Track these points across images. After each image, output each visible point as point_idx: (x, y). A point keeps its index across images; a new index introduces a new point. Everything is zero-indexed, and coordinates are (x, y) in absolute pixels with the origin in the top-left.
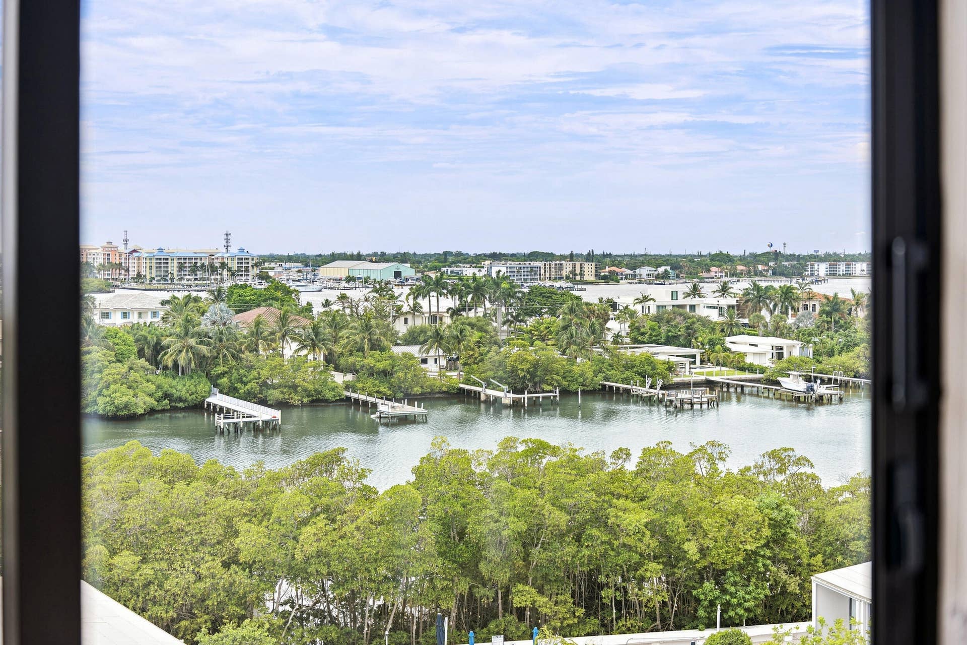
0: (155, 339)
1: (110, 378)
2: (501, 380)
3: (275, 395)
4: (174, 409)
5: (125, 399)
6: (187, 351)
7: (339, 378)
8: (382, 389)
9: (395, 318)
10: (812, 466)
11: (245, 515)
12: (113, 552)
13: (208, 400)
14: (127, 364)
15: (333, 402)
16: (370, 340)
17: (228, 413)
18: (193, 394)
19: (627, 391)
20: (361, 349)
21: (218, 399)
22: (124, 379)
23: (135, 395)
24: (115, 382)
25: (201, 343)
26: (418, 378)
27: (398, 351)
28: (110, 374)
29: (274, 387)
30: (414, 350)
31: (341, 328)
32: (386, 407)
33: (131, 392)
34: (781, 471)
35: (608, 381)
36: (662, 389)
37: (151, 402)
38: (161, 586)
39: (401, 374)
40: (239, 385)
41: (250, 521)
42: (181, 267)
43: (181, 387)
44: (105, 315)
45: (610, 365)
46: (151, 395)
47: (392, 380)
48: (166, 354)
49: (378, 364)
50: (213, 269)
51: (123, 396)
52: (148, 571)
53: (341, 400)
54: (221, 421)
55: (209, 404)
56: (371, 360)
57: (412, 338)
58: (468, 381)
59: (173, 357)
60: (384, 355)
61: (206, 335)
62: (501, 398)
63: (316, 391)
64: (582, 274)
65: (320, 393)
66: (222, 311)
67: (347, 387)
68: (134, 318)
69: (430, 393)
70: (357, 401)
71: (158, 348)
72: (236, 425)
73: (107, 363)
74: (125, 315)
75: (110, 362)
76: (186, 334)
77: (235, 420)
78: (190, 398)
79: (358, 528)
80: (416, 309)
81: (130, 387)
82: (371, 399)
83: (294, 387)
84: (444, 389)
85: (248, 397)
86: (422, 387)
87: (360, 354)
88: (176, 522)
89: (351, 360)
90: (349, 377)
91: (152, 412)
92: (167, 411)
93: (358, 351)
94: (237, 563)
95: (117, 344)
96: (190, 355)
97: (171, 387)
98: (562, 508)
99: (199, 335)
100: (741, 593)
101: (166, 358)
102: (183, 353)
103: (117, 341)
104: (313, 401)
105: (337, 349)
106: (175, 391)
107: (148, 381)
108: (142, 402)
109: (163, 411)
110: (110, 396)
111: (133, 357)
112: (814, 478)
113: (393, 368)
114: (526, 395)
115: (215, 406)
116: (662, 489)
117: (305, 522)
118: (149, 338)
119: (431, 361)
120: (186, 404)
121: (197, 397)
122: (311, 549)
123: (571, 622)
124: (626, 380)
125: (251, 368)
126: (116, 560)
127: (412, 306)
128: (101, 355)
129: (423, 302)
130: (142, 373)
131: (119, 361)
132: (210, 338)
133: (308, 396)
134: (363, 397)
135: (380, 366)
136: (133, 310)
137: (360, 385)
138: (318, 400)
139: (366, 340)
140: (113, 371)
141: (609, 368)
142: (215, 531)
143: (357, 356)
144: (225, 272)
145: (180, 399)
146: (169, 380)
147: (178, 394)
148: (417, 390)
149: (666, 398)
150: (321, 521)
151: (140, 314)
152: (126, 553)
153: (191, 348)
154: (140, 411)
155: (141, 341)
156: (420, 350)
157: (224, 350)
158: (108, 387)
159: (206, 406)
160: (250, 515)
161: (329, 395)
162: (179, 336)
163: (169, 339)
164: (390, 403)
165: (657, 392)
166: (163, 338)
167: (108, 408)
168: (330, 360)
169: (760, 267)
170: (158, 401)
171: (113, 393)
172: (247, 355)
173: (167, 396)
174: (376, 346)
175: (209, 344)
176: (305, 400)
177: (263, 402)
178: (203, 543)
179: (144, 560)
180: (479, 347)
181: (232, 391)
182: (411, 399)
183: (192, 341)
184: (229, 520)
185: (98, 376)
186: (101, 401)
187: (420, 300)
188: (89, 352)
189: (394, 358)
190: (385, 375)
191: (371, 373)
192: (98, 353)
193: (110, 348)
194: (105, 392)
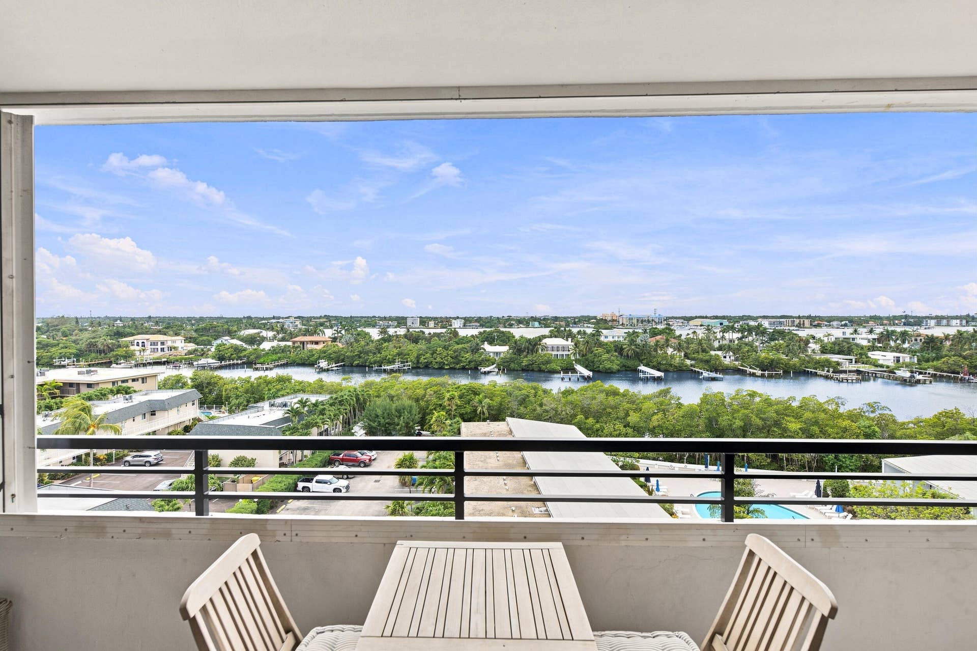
0: (621, 346)
1: (604, 359)
2: (757, 366)
3: (663, 367)
4: (626, 370)
5: (609, 366)
7: (688, 362)
8: (705, 367)
9: (714, 340)
10: (890, 410)
11: (633, 410)
12: (587, 418)
13: (638, 368)
14: (611, 354)
15: (686, 371)
16: (701, 348)
17: (644, 372)
18: (633, 365)
19: (816, 373)
21: (642, 368)
22: (609, 359)
23: (613, 365)
24: (606, 360)
25: (637, 348)
26: (721, 363)
27: (713, 353)
29: (663, 364)
30: (720, 353)
32: (706, 374)
33: (611, 364)
34: (872, 412)
35: (807, 368)
36: (833, 372)
37: (618, 367)
38: (602, 431)
39: (714, 362)
40: (650, 363)
41: (635, 412)
42: (638, 321)
43: (630, 363)
44: (606, 337)
46: (618, 365)
47: (710, 364)
48: (624, 351)
50: (649, 321)
51: (608, 365)
52: (598, 426)
53: (689, 370)
54: (641, 375)
56: (701, 356)
57: (720, 348)
58: (742, 366)
59: (626, 352)
60: (707, 354)
61: (639, 345)
62: (756, 373)
63: (679, 366)
64: (804, 324)
65: (681, 367)
66: (646, 336)
67: (692, 365)
68: (616, 339)
69: (725, 369)
70: (695, 371)
71: (621, 349)
72: (647, 377)
74: (613, 338)
75: (604, 353)
76: (632, 344)
77: (647, 376)
78: (632, 367)
79: (674, 418)
80: (723, 337)
81: (611, 362)
82: (701, 371)
83: (671, 365)
84: (732, 368)
85: (653, 367)
86: (722, 367)
88: (609, 410)
89: (693, 355)
90: (693, 362)
91: (619, 371)
92: (624, 371)
93: (697, 353)
94: (629, 426)
95: (606, 347)
96: (633, 352)
97: (626, 363)
98: (761, 418)
99: (635, 345)
100: (848, 462)
101: (624, 353)
102: (630, 351)
104: (678, 370)
105: (688, 351)
107: (617, 360)
108: (615, 367)
109: (622, 371)
110: (604, 364)
111: (612, 352)
112: (892, 416)
113: (710, 359)
114: (767, 372)
115: (641, 370)
116: (808, 415)
117: (655, 414)
118: (618, 345)
119: (728, 357)
120: (630, 369)
121: (634, 367)
122: (656, 424)
123: (764, 464)
124: (816, 369)
125: (655, 357)
126: (587, 421)
129: (726, 335)
130: (615, 357)
131: (608, 353)
133: (676, 368)
134: (697, 370)
135: (705, 358)
136: (615, 336)
137: (697, 365)
138: (680, 370)
140: (605, 356)
141: (808, 363)
142: (622, 414)
144: (654, 323)
145: (628, 367)
146: (625, 360)
147: (628, 365)
148: (721, 368)
149: (834, 376)
150: (660, 415)
151: (618, 338)
152: (591, 419)
153: (633, 349)
154: (614, 371)
155: (616, 346)
156: (723, 353)
157: (645, 351)
158: (603, 362)
159: (637, 370)
160: (635, 410)
161: (685, 368)
162: (629, 345)
163: (625, 346)
164: (707, 372)
165: (831, 374)
166: (623, 346)
167: (603, 369)
168: (686, 356)
169: (896, 322)
170: (621, 367)
172: (654, 353)
173: (624, 366)
174: (704, 351)
175: (639, 348)
176: (675, 370)
177: (659, 370)
178: (618, 418)
179: (597, 422)
180: (748, 353)
181: (647, 365)
182: (716, 371)
183: (633, 347)
184: (628, 411)
185: (600, 358)
186: (601, 366)
187: (724, 334)
188: (597, 350)
189: (711, 356)
190: (707, 362)
191: (702, 361)
192: (600, 350)
193: (604, 348)
194: (602, 363)
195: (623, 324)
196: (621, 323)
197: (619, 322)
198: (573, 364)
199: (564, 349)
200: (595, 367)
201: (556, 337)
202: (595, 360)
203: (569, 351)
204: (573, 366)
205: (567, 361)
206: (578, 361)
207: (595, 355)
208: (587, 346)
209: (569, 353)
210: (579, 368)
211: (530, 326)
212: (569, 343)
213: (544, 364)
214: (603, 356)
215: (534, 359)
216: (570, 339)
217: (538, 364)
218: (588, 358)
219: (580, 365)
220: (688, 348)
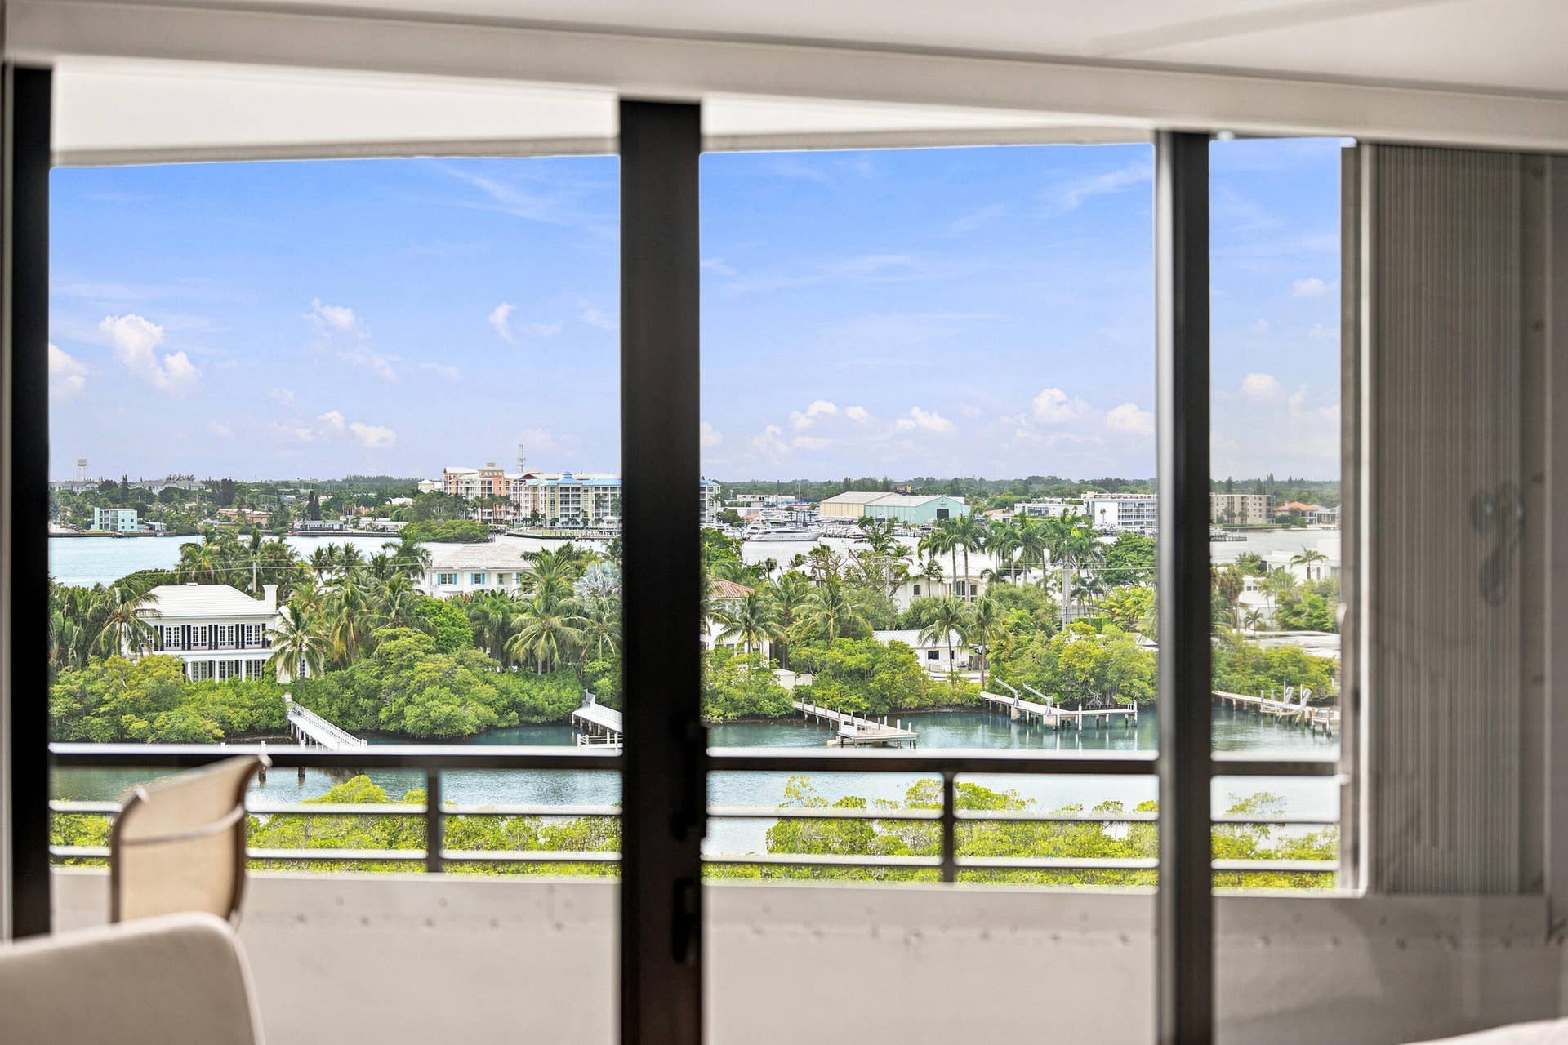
0: (500, 616)
1: (425, 677)
2: (1048, 688)
4: (526, 726)
5: (446, 709)
6: (548, 638)
7: (787, 681)
8: (854, 699)
9: (895, 585)
13: (577, 713)
14: (455, 655)
15: (775, 719)
16: (839, 621)
18: (554, 702)
19: (1256, 707)
20: (824, 636)
21: (592, 712)
22: (446, 679)
23: (463, 704)
24: (433, 682)
25: (570, 623)
26: (915, 681)
27: (884, 638)
28: (424, 670)
30: (910, 638)
31: (797, 602)
32: (851, 729)
33: (456, 699)
35: (1226, 691)
36: (1309, 704)
37: (491, 714)
39: (885, 676)
42: (601, 502)
43: (542, 694)
44: (447, 578)
45: (1229, 665)
46: (489, 704)
47: (871, 684)
48: (516, 640)
49: (848, 659)
51: (443, 706)
53: (790, 716)
54: (583, 746)
55: (578, 719)
56: (838, 652)
57: (914, 622)
58: (994, 688)
59: (527, 646)
60: (862, 644)
61: (580, 612)
62: (1041, 716)
63: (749, 700)
64: (1243, 515)
65: (755, 704)
66: (605, 573)
67: (799, 694)
68: (491, 584)
69: (933, 707)
70: (812, 718)
71: (506, 631)
73: (422, 654)
74: (478, 578)
75: (426, 652)
76: (547, 610)
78: (549, 709)
80: (932, 571)
81: (455, 692)
82: (832, 715)
83: (713, 694)
84: (956, 700)
86: (920, 697)
87: (822, 643)
89: (805, 652)
90: (806, 680)
91: (491, 730)
92: (516, 727)
93: (821, 638)
95: (441, 624)
96: (553, 643)
97: (522, 693)
99: (568, 610)
101: (515, 646)
102: (543, 640)
103: (440, 619)
104: (744, 717)
105: (789, 634)
106: (527, 698)
107: (487, 682)
108: (474, 715)
109: (509, 728)
110: (422, 704)
111: (464, 644)
113: (873, 665)
114: (1080, 712)
115: (586, 722)
118: (492, 616)
119: (944, 655)
120: (544, 719)
121: (559, 708)
124: (1255, 690)
127: (926, 566)
128: (412, 641)
129: (944, 561)
130: (477, 670)
131: (444, 651)
132: (586, 615)
133: (736, 709)
134: (820, 711)
135: (851, 662)
136: (488, 571)
137: (819, 693)
138: (752, 715)
139: (832, 620)
140: (431, 666)
141: (1228, 669)
143: (816, 646)
145: (535, 711)
146: (520, 682)
147: (532, 702)
148: (911, 701)
149: (1314, 718)
151: (500, 576)
153: (555, 631)
154: (468, 729)
155: (480, 618)
156: (920, 637)
157: (605, 635)
158: (421, 690)
159: (573, 722)
161: (769, 707)
162: (535, 613)
163: (522, 617)
164: (860, 722)
165: (1302, 709)
166: (512, 616)
167: (421, 723)
168: (780, 654)
170: (501, 713)
171: (428, 701)
173: (515, 705)
174: (849, 630)
175: (582, 626)
176: (730, 715)
180: (1017, 634)
183: (556, 621)
185: (408, 673)
186: (410, 712)
187: (938, 557)
188: (395, 637)
189: (875, 650)
190: (860, 675)
191: (840, 673)
192: (409, 638)
193: (428, 631)
194: (416, 698)
195: (535, 515)
196: (525, 512)
197: (518, 507)
198: (279, 705)
199: (240, 635)
200: (383, 715)
201: (205, 579)
202: (388, 681)
203: (266, 644)
204: (283, 716)
205: (255, 691)
206: (304, 693)
207: (384, 660)
208: (350, 617)
209: (266, 654)
210: (308, 722)
211: (95, 528)
212: (265, 606)
213: (139, 713)
214: (419, 666)
215: (98, 686)
216: (271, 590)
217: (112, 713)
218: (351, 676)
219: (317, 709)
220: (786, 619)
